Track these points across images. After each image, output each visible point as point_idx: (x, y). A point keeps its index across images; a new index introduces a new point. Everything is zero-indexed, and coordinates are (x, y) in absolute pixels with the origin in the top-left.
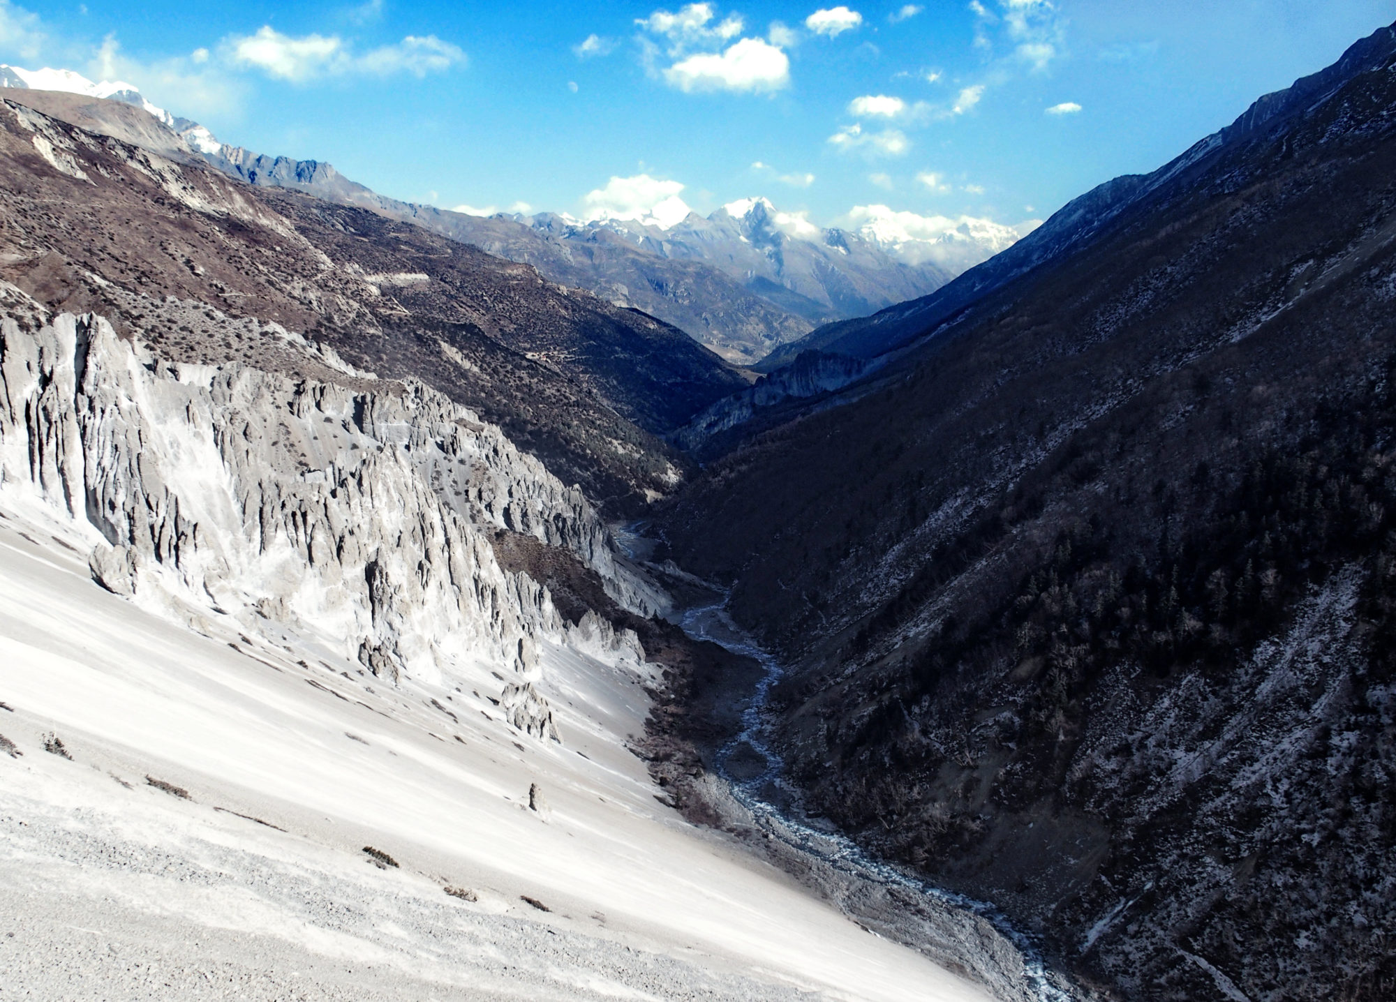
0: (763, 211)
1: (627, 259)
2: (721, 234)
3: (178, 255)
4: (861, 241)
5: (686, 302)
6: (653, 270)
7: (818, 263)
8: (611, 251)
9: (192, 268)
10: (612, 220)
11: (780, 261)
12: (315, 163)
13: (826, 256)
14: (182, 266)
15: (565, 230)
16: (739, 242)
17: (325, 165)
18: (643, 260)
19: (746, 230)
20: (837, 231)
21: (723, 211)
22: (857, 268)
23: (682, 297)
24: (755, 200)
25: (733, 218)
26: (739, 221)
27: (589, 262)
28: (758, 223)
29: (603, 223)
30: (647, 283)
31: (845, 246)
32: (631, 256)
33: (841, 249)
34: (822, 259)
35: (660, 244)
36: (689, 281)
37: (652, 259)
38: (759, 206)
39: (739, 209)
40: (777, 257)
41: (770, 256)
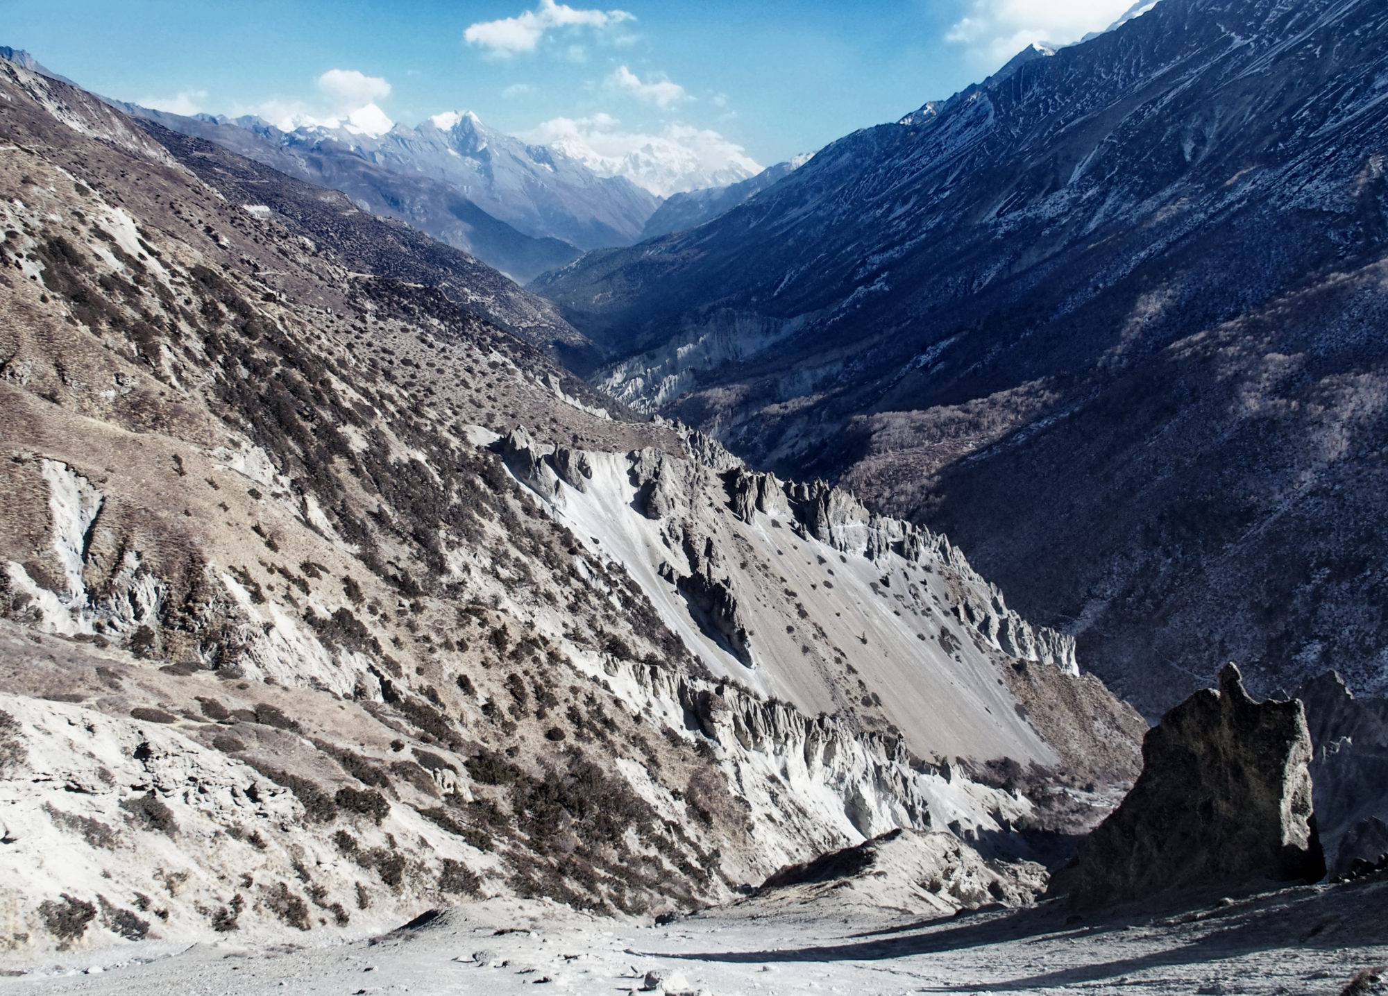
0: (471, 124)
1: (358, 173)
2: (430, 146)
3: (195, 221)
4: (567, 160)
5: (424, 220)
6: (387, 185)
7: (527, 180)
8: (340, 163)
9: (216, 238)
10: (320, 128)
11: (490, 176)
12: (10, 50)
13: (534, 173)
14: (203, 235)
15: (283, 138)
16: (448, 155)
17: (22, 53)
18: (375, 174)
19: (454, 143)
20: (543, 148)
21: (431, 122)
22: (565, 186)
23: (419, 214)
24: (462, 113)
25: (440, 130)
26: (446, 134)
27: (318, 174)
28: (465, 137)
29: (311, 130)
30: (382, 199)
31: (551, 163)
32: (362, 169)
33: (548, 166)
34: (531, 175)
35: (372, 154)
36: (425, 197)
37: (384, 173)
38: (465, 120)
39: (446, 121)
40: (487, 171)
41: (479, 171)
